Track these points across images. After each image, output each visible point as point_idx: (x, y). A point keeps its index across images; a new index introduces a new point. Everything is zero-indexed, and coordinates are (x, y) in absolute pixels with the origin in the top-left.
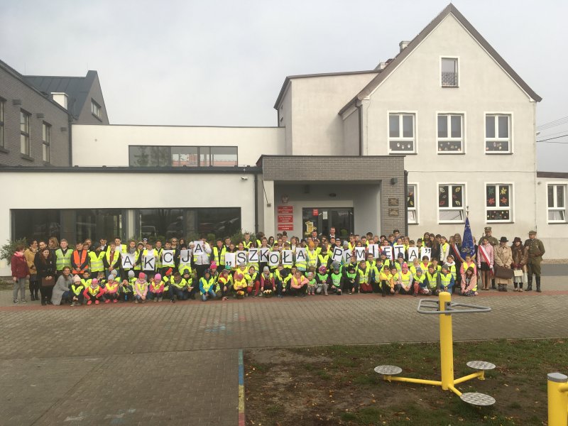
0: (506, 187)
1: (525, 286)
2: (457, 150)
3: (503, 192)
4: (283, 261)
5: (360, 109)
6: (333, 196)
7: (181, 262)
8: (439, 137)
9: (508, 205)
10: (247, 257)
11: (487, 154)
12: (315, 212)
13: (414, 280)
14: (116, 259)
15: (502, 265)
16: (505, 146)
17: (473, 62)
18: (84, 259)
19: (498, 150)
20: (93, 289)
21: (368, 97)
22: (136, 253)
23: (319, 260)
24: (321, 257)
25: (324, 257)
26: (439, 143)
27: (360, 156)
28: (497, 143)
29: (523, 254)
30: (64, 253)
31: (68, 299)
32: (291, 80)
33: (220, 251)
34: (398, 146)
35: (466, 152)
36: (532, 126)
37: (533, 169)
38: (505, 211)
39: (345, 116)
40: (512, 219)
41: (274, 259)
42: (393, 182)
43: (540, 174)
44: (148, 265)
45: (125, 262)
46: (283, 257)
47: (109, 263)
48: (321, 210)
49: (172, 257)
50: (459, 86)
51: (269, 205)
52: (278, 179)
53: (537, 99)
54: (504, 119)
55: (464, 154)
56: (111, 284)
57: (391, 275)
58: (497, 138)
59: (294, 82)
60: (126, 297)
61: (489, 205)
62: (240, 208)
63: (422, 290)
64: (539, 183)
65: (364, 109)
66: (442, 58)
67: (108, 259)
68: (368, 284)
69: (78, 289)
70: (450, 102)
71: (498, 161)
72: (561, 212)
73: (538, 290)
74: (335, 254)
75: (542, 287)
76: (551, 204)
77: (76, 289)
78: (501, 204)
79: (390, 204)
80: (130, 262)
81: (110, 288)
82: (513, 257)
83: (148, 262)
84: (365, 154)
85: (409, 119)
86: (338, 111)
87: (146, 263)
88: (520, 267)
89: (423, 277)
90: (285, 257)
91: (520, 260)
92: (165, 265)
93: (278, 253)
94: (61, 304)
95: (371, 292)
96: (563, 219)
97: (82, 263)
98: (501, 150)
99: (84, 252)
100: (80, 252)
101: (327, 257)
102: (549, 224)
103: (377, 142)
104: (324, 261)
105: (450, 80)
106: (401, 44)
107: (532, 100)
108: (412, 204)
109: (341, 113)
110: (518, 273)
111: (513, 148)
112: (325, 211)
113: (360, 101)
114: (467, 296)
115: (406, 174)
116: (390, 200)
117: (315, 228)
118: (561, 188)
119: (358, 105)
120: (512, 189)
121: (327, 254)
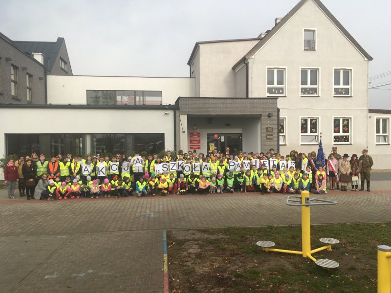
0: (347, 120)
1: (360, 187)
2: (313, 94)
3: (345, 123)
4: (194, 170)
5: (247, 65)
6: (228, 125)
7: (123, 170)
8: (301, 84)
9: (348, 132)
10: (169, 167)
11: (334, 97)
12: (216, 136)
13: (284, 183)
14: (78, 168)
15: (344, 173)
16: (347, 91)
17: (325, 32)
18: (56, 168)
19: (342, 94)
20: (63, 189)
21: (253, 57)
22: (92, 164)
23: (218, 170)
24: (219, 167)
25: (221, 167)
26: (302, 89)
27: (247, 97)
28: (342, 89)
29: (358, 166)
30: (42, 164)
31: (45, 196)
32: (199, 45)
33: (150, 162)
34: (273, 91)
35: (320, 96)
36: (366, 78)
37: (366, 107)
38: (346, 136)
39: (237, 70)
40: (351, 142)
41: (187, 169)
42: (269, 116)
43: (371, 111)
44: (101, 172)
45: (85, 170)
46: (194, 167)
47: (73, 171)
48: (220, 135)
49: (117, 167)
50: (316, 49)
51: (184, 132)
52: (189, 114)
53: (370, 58)
54: (347, 73)
55: (319, 97)
56: (75, 185)
57: (268, 180)
58: (341, 86)
59: (201, 46)
60: (85, 194)
61: (335, 132)
62: (164, 134)
63: (289, 190)
64: (370, 117)
65: (250, 65)
66: (305, 30)
67: (73, 168)
68: (252, 186)
69: (52, 189)
70: (310, 60)
71: (342, 102)
72: (384, 137)
73: (368, 190)
74: (230, 165)
75: (371, 189)
76: (378, 131)
77: (51, 189)
78: (344, 131)
79: (267, 131)
80: (88, 170)
81: (75, 188)
82: (352, 168)
83: (101, 170)
84: (250, 96)
85: (281, 72)
86: (231, 67)
87: (99, 172)
88: (356, 174)
89: (290, 181)
90: (195, 168)
91: (356, 169)
92: (112, 172)
93: (189, 164)
94: (41, 199)
95: (253, 191)
96: (386, 142)
97: (55, 171)
98: (344, 94)
99: (57, 163)
100: (54, 163)
101: (224, 167)
102: (376, 145)
103: (259, 88)
104: (222, 170)
105: (310, 45)
106: (276, 20)
107: (366, 59)
108: (282, 131)
109: (234, 68)
110: (354, 178)
111: (352, 93)
112: (223, 136)
113: (247, 60)
114: (319, 194)
115: (278, 110)
116: (267, 128)
117: (216, 148)
118: (385, 120)
119: (246, 62)
120: (351, 121)
121: (223, 165)
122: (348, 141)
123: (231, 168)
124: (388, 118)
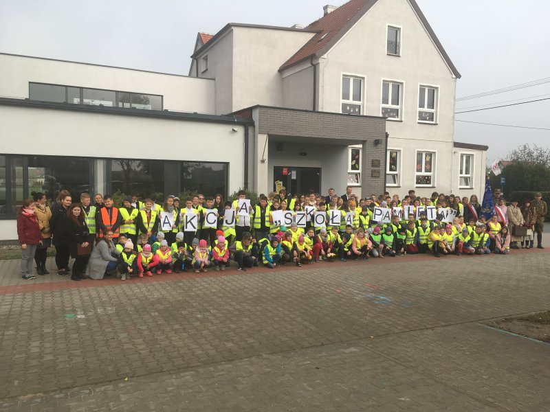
0: (430, 154)
2: (394, 117)
3: (428, 159)
4: (331, 221)
5: (315, 68)
6: (303, 154)
7: (225, 224)
8: (383, 103)
9: (430, 172)
11: (419, 123)
12: (285, 171)
16: (431, 117)
17: (411, 36)
18: (115, 218)
19: (426, 120)
20: (146, 258)
21: (325, 56)
23: (360, 220)
24: (362, 217)
25: (365, 217)
26: (383, 109)
28: (426, 113)
29: (533, 215)
30: (87, 211)
32: (233, 28)
33: (263, 209)
34: (348, 108)
35: (403, 120)
36: (453, 101)
37: (451, 140)
38: (428, 177)
39: (286, 74)
40: (434, 184)
42: (377, 143)
43: (457, 145)
44: (189, 224)
45: (164, 223)
48: (290, 169)
50: (401, 55)
51: (263, 161)
52: (272, 133)
53: (458, 76)
54: (433, 91)
55: (401, 121)
56: (164, 251)
57: (440, 236)
58: (426, 109)
59: (235, 30)
60: (183, 266)
63: (467, 248)
64: (455, 153)
65: (321, 66)
66: (389, 26)
67: (145, 219)
68: (414, 245)
70: (393, 69)
71: (427, 131)
73: (539, 246)
74: (375, 214)
76: (461, 173)
77: (128, 258)
78: (426, 171)
79: (373, 165)
80: (169, 223)
81: (164, 257)
83: (190, 221)
86: (277, 67)
87: (187, 223)
88: (530, 227)
89: (468, 238)
90: (333, 217)
91: (531, 220)
95: (417, 253)
97: (113, 224)
98: (428, 120)
99: (115, 209)
101: (368, 217)
102: (460, 188)
104: (366, 221)
105: (394, 48)
106: (325, 8)
107: (454, 76)
109: (281, 70)
111: (438, 119)
112: (294, 170)
114: (504, 254)
115: (387, 136)
116: (373, 161)
117: (284, 188)
118: (468, 157)
119: (314, 63)
120: (435, 157)
121: (367, 215)
122: (430, 183)
123: (378, 219)
124: (472, 155)
